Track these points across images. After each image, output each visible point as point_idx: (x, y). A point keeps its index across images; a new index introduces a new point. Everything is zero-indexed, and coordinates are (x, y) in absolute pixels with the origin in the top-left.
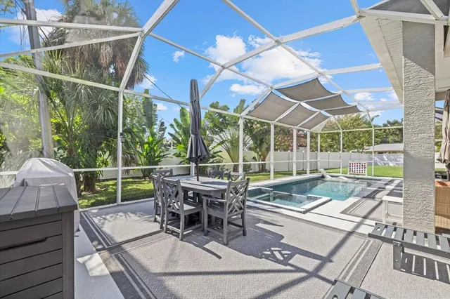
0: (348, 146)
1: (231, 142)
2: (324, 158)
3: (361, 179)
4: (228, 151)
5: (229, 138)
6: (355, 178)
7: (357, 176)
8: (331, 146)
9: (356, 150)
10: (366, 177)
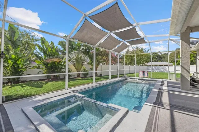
0: (138, 63)
1: (76, 60)
2: (127, 69)
3: (145, 80)
4: (74, 65)
5: (75, 57)
6: (142, 80)
7: (143, 78)
8: (131, 63)
9: (141, 65)
10: (148, 79)
